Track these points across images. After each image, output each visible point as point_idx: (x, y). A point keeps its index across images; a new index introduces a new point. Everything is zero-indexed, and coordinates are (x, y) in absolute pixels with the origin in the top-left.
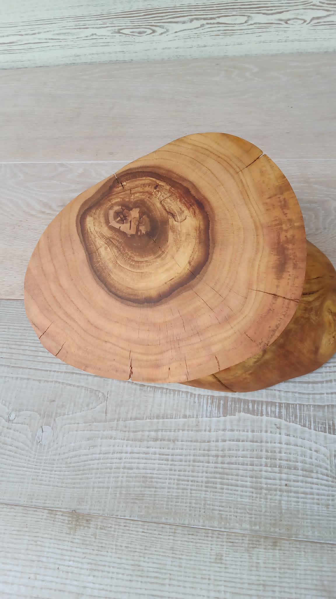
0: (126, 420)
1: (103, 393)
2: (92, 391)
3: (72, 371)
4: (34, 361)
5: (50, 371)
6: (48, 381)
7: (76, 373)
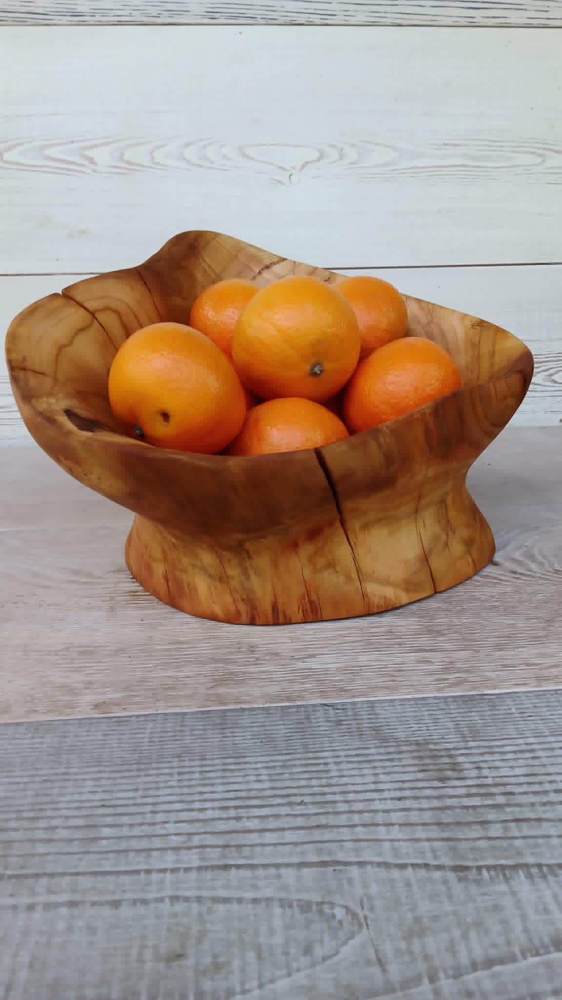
0: (457, 974)
1: (347, 909)
2: (306, 907)
3: (222, 863)
4: (88, 852)
5: (148, 872)
6: (145, 902)
7: (238, 867)
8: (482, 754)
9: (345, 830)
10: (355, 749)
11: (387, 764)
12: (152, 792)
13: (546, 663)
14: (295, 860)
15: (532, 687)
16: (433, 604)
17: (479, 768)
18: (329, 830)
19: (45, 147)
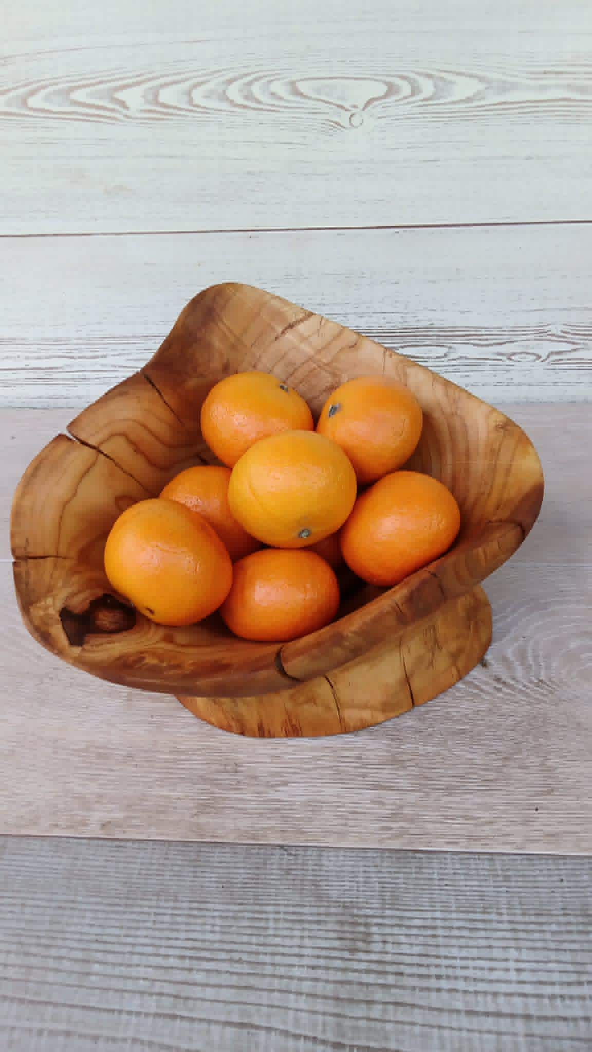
4: (82, 987)
5: (120, 1012)
6: (114, 1040)
7: (182, 1017)
8: (392, 926)
9: (265, 994)
10: (294, 906)
11: (315, 926)
12: (132, 932)
13: (484, 818)
14: (223, 1018)
15: (462, 847)
16: (409, 721)
17: (385, 942)
18: (253, 992)
19: (72, 90)
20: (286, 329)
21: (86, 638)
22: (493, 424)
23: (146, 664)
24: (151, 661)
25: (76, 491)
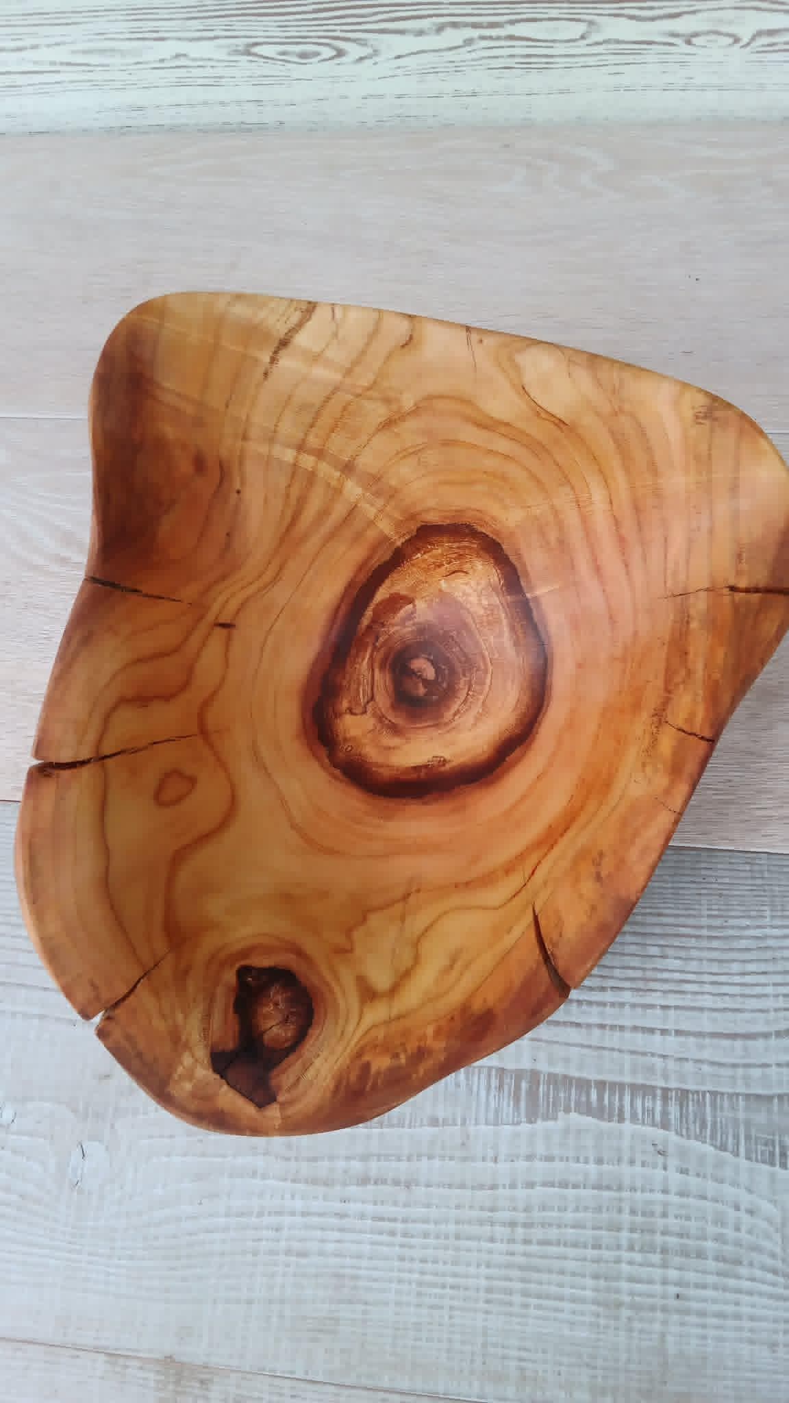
20: (276, 352)
21: (273, 1083)
22: (689, 414)
23: (378, 1073)
24: (381, 1063)
25: (107, 848)
